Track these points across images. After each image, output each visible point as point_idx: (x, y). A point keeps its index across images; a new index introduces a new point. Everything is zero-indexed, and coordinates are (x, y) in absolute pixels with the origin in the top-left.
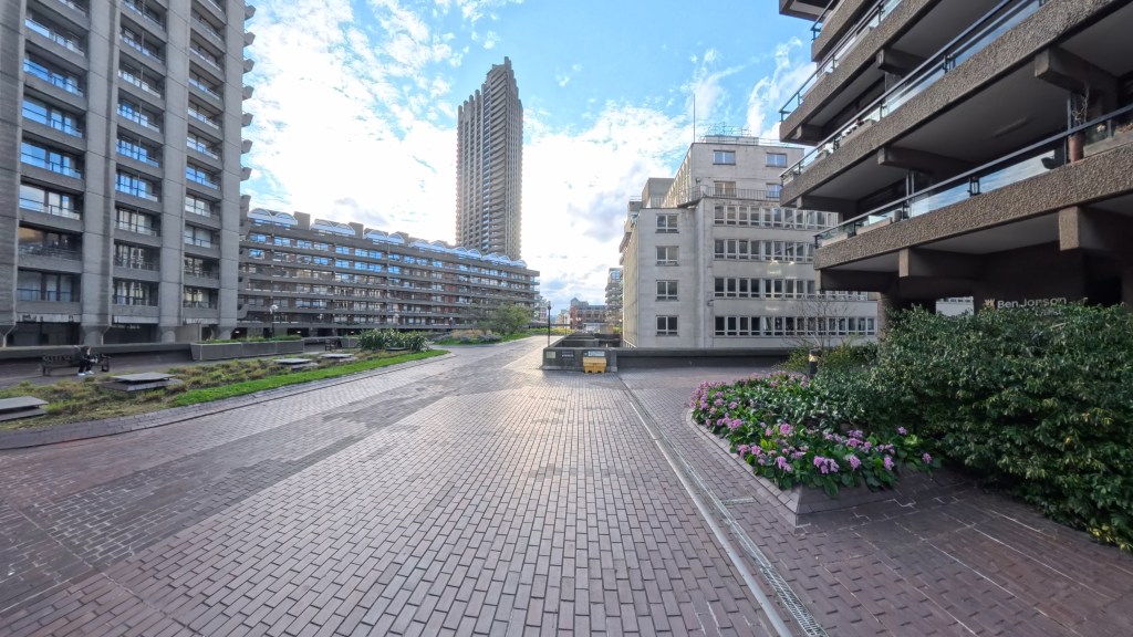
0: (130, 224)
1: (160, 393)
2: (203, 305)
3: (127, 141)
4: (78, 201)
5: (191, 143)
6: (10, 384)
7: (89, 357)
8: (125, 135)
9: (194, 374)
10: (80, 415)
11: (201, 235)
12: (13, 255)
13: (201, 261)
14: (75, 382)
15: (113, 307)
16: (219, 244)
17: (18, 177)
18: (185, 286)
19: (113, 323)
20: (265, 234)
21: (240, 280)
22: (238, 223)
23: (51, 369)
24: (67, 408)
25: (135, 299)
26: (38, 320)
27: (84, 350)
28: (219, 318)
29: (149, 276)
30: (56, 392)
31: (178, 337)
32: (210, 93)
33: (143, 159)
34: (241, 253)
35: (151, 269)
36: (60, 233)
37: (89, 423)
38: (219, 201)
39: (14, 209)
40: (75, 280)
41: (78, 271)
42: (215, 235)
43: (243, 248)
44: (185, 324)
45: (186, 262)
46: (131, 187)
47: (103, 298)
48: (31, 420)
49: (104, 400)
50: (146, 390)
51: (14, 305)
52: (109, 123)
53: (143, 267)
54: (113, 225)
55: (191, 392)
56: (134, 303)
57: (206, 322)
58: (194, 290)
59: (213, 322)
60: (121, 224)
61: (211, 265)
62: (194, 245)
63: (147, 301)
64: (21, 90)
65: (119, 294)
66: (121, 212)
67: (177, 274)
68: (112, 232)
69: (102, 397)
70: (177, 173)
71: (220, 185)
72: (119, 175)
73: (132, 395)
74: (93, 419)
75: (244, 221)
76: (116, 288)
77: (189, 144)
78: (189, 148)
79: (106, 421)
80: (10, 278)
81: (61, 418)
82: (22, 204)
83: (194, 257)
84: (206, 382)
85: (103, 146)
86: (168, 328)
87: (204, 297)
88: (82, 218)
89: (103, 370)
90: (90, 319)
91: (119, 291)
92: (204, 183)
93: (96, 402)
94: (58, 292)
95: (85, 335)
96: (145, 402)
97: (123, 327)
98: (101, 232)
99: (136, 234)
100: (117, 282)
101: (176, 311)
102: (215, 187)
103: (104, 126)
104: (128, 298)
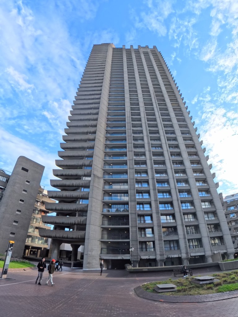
0: (188, 219)
1: (212, 285)
2: (219, 244)
3: (181, 193)
4: (173, 216)
5: (198, 184)
6: (167, 279)
7: (186, 270)
8: (181, 191)
9: (223, 277)
10: (186, 293)
11: (210, 215)
12: (162, 237)
13: (213, 226)
14: (183, 279)
15: (190, 250)
16: (217, 217)
17: (160, 214)
18: (210, 237)
19: (191, 256)
20: (233, 206)
21: (230, 229)
22: (221, 205)
23: (176, 274)
24: (182, 289)
25: (195, 246)
26: (170, 257)
27: (184, 267)
28: (226, 249)
29: (197, 236)
30: (178, 283)
31: (213, 260)
32: (198, 166)
33: (187, 196)
34: (226, 217)
35: (198, 233)
36: (171, 227)
37: (190, 296)
38: (212, 200)
39: (160, 223)
40: (177, 242)
41: (178, 239)
42: (214, 213)
43: (227, 215)
44: (214, 254)
45: (208, 227)
46: (186, 206)
47: (186, 247)
48: (173, 292)
49: (193, 287)
50: (206, 284)
51: (164, 253)
52: (176, 190)
53: (195, 233)
54: (184, 220)
55: (224, 286)
56: (195, 248)
57: (222, 252)
58: (213, 238)
59: (225, 251)
60: (186, 219)
61: (217, 226)
62: (209, 220)
63: (199, 246)
64: (157, 191)
65: (190, 245)
66: (185, 216)
67: (206, 233)
68: (184, 223)
69: (192, 286)
70: (197, 196)
71: (210, 194)
72: (182, 204)
73: (202, 286)
74: (191, 295)
75: (223, 204)
76: (189, 242)
77: (197, 185)
78: (197, 186)
79: (195, 296)
80: (162, 244)
81: (181, 293)
82: (162, 221)
83: (210, 225)
84: (229, 281)
85: (176, 197)
86: (209, 256)
87: (218, 240)
88: (176, 221)
89: (191, 275)
90: (184, 256)
91: (190, 244)
92: (206, 195)
93: (191, 288)
94: (174, 247)
95: (183, 261)
96: (207, 289)
97: (194, 257)
98: (181, 224)
99: (191, 222)
100: (189, 240)
101: (210, 248)
102: (209, 195)
103: (175, 191)
104: (193, 246)
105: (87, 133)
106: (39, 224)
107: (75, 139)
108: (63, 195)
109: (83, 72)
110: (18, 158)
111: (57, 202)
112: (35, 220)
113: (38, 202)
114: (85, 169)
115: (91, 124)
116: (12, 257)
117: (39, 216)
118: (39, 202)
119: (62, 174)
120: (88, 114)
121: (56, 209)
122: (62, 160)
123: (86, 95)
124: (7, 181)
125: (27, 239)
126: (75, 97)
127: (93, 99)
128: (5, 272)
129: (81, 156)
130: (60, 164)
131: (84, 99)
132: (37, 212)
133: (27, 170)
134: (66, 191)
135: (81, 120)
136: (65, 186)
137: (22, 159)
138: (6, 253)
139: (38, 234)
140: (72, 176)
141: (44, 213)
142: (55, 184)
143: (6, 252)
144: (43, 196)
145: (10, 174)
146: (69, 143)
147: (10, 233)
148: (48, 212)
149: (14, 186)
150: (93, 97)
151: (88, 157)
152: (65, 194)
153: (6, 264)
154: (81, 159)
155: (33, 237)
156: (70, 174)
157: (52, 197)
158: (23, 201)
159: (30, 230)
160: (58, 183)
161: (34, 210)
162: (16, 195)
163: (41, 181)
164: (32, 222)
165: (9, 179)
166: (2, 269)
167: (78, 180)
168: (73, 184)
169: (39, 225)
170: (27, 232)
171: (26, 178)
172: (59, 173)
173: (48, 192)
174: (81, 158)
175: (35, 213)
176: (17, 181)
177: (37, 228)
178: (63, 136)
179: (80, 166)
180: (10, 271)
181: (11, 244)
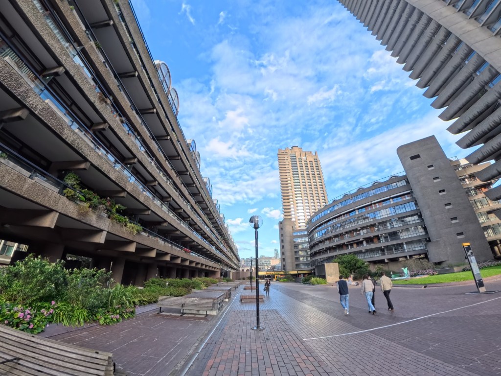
105: (440, 48)
106: (488, 205)
107: (434, 72)
108: (492, 147)
109: (350, 13)
110: (397, 153)
111: (493, 162)
112: (478, 204)
113: (463, 180)
114: (492, 87)
115: (430, 34)
116: (478, 263)
117: (480, 196)
118: (466, 178)
119: (465, 123)
120: (412, 30)
121: (498, 171)
122: (447, 108)
123: (382, 22)
124: (408, 182)
125: (485, 233)
126: (377, 39)
127: (395, 11)
128: (480, 284)
129: (467, 78)
130: (448, 115)
131: (387, 26)
132: (473, 192)
133: (418, 156)
134: (494, 139)
135: (414, 46)
136: (485, 134)
137: (401, 150)
138: (467, 261)
139: (498, 219)
140: (480, 113)
141: (485, 188)
142: (468, 142)
143: (466, 258)
144: (464, 168)
145: (404, 174)
146: (432, 84)
147: (455, 235)
148: (490, 184)
149: (419, 182)
150: (391, 11)
151: (477, 68)
152: (496, 143)
153: (475, 273)
154: (470, 82)
155: (492, 226)
156: (477, 114)
157: (480, 161)
158: (444, 191)
159: (482, 220)
160: (472, 138)
161: (467, 193)
162: (429, 190)
163: (445, 153)
164: (477, 208)
165: (407, 179)
166: (474, 280)
167: (498, 110)
168: (494, 121)
169: (490, 207)
170: (479, 224)
171: (425, 165)
172: (460, 126)
173: (467, 158)
174: (469, 79)
175: (472, 196)
176: (418, 174)
177: (489, 212)
178: (418, 85)
179: (480, 90)
180: (488, 281)
181: (466, 248)
